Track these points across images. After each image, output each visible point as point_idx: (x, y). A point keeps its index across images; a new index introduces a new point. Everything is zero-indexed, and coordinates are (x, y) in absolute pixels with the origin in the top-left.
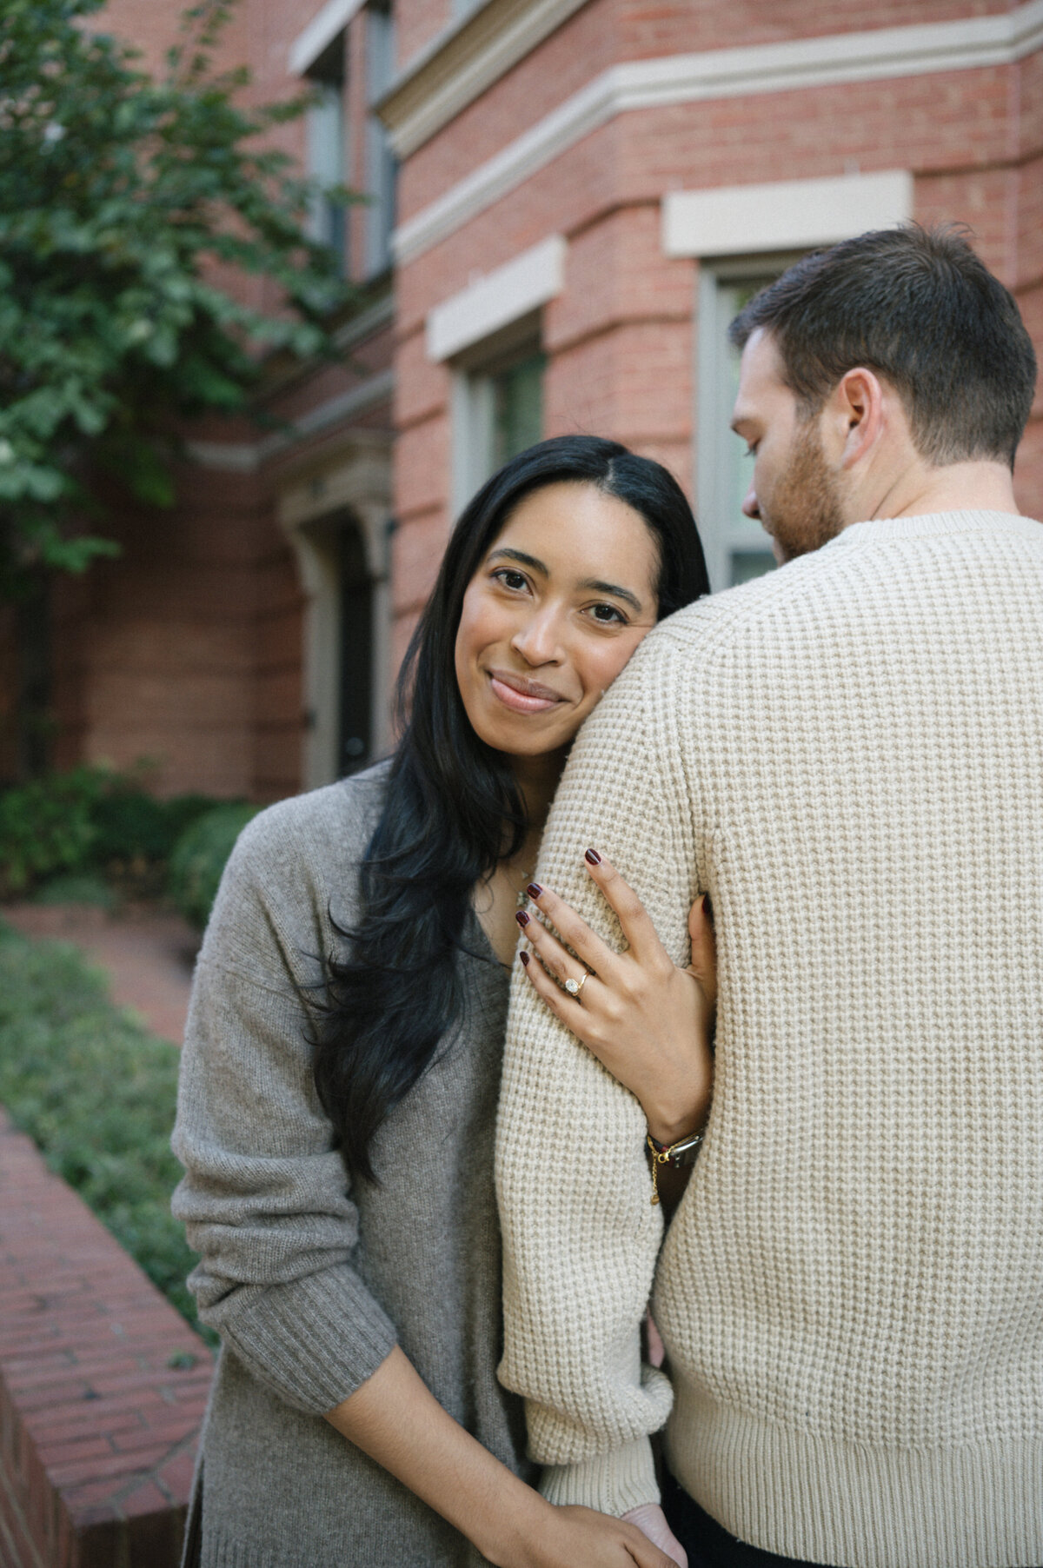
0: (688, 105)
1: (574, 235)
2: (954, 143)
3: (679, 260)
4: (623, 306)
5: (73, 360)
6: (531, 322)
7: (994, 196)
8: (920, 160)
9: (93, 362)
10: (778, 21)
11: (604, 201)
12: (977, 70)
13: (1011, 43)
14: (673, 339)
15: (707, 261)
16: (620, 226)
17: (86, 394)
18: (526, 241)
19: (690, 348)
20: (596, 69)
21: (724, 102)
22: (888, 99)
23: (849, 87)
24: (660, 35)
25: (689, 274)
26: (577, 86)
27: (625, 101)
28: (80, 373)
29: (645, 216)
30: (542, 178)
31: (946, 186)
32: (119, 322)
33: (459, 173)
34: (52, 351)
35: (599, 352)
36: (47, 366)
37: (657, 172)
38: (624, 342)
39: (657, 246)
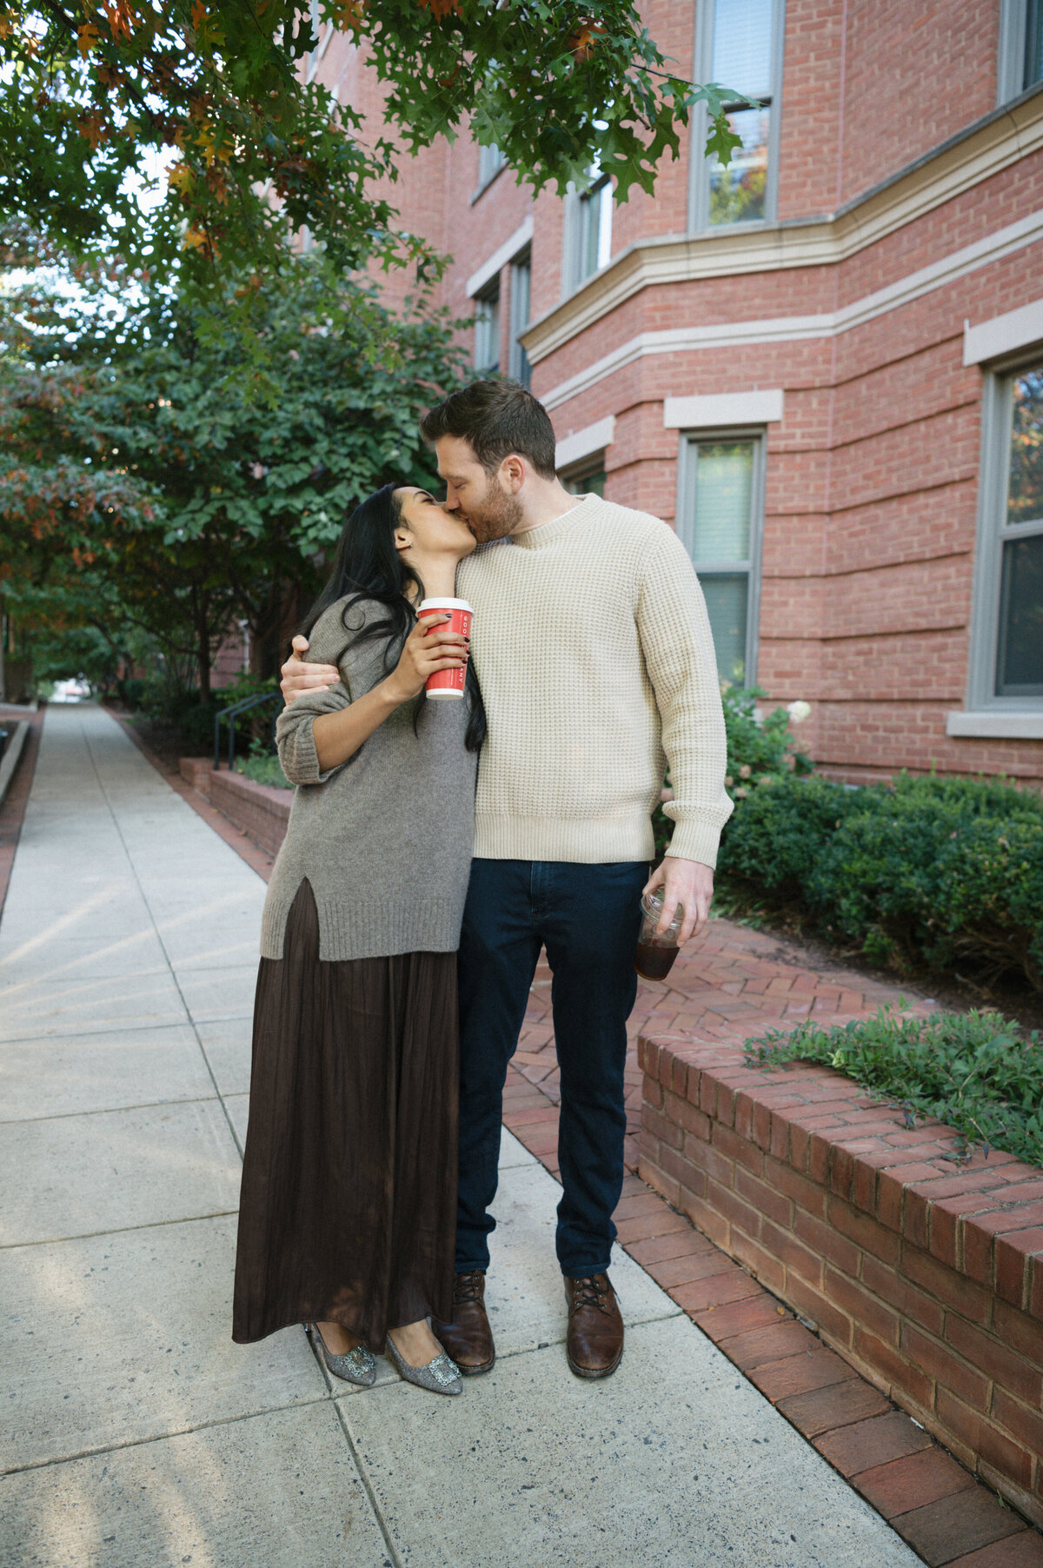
0: (676, 353)
1: (618, 415)
2: (804, 376)
3: (671, 429)
4: (642, 454)
5: (356, 468)
6: (600, 454)
7: (823, 402)
8: (787, 386)
9: (367, 469)
10: (721, 313)
11: (635, 400)
12: (818, 340)
13: (834, 327)
14: (667, 469)
15: (683, 431)
16: (642, 412)
17: (362, 485)
18: (597, 417)
19: (675, 474)
20: (632, 334)
21: (696, 352)
22: (774, 353)
23: (755, 347)
24: (664, 318)
25: (675, 437)
26: (624, 340)
27: (645, 351)
28: (361, 475)
29: (655, 407)
30: (605, 384)
31: (801, 396)
32: (382, 450)
33: (564, 377)
34: (346, 463)
35: (631, 473)
36: (342, 471)
37: (659, 386)
38: (643, 469)
39: (661, 423)
